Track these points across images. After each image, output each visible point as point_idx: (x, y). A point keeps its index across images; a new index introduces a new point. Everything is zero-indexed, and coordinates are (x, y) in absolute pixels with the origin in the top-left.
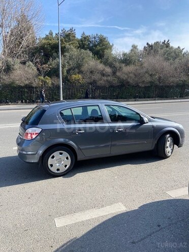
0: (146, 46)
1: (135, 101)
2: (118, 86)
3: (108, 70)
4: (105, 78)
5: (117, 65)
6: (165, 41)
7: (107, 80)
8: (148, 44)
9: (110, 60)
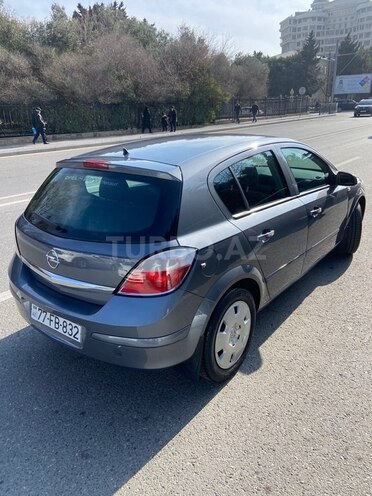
0: (78, 11)
1: (95, 136)
2: (52, 102)
3: (19, 61)
4: (15, 82)
5: (38, 48)
6: (115, 3)
7: (23, 88)
8: (80, 7)
9: (17, 36)
